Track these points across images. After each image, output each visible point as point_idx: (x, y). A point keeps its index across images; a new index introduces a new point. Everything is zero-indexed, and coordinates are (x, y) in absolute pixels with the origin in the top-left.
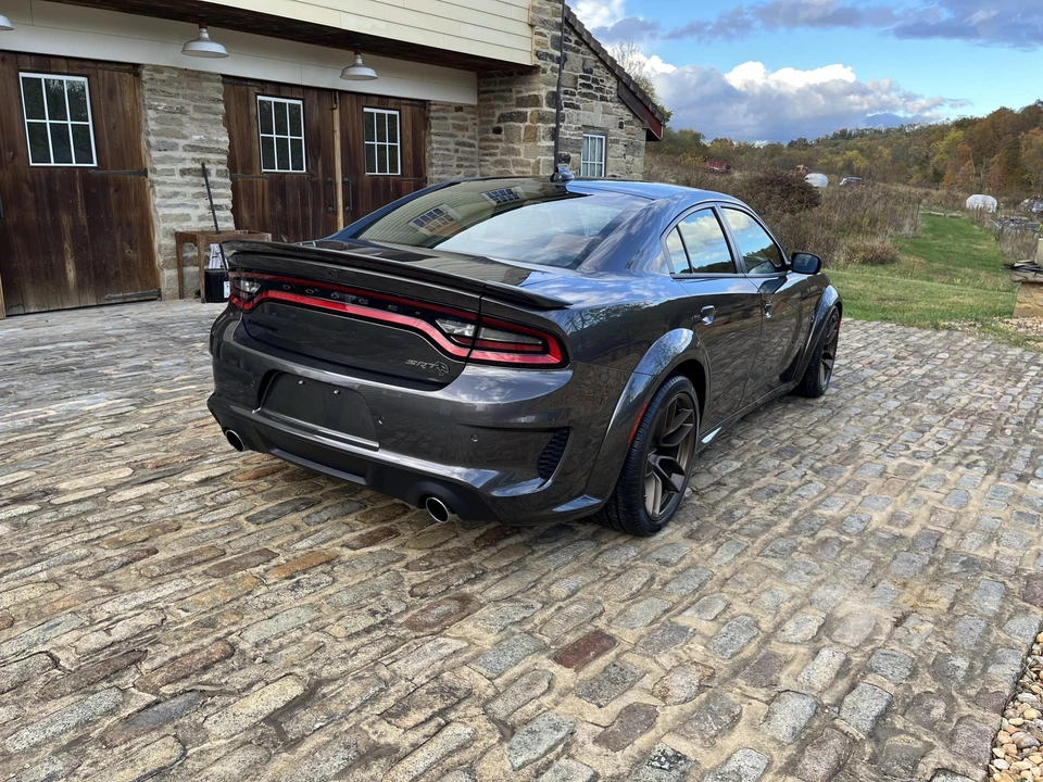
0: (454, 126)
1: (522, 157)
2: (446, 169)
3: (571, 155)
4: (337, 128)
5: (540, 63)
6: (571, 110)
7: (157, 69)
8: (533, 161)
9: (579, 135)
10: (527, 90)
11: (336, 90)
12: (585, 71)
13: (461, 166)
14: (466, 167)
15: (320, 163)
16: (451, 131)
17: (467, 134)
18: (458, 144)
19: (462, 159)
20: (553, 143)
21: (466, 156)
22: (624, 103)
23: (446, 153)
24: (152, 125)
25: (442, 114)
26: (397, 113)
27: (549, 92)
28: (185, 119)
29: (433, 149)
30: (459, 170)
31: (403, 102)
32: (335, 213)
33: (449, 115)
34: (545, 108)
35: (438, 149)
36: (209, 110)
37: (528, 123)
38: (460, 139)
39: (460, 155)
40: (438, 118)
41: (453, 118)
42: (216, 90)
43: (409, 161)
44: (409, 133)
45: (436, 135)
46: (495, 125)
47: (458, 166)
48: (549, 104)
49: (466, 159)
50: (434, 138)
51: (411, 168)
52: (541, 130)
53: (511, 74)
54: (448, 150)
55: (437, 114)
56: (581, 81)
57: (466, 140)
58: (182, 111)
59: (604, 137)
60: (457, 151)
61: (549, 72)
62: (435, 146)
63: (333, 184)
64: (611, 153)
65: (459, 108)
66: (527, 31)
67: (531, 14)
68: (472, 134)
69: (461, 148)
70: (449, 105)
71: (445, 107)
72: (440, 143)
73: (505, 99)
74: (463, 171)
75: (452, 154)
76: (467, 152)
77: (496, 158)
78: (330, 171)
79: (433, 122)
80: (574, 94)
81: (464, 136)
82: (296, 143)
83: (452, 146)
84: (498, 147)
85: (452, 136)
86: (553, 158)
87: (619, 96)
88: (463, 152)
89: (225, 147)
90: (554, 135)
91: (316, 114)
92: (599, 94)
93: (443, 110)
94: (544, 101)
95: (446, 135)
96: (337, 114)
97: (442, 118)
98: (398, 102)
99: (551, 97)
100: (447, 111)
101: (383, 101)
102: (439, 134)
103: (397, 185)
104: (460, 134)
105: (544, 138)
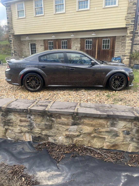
0: (121, 40)
4: (97, 43)
5: (127, 26)
7: (73, 39)
13: (122, 47)
15: (94, 48)
19: (123, 46)
21: (124, 45)
23: (119, 45)
24: (72, 45)
26: (110, 39)
28: (75, 44)
32: (96, 55)
35: (117, 44)
36: (78, 42)
38: (123, 42)
42: (79, 40)
44: (112, 42)
49: (124, 46)
51: (112, 48)
58: (75, 43)
60: (122, 44)
61: (130, 27)
63: (96, 51)
67: (125, 17)
74: (123, 48)
78: (95, 49)
81: (124, 41)
82: (91, 45)
89: (80, 47)
90: (132, 40)
91: (94, 41)
94: (129, 33)
95: (119, 42)
96: (97, 41)
97: (118, 39)
98: (110, 37)
99: (131, 32)
100: (120, 37)
101: (107, 37)
102: (117, 42)
103: (108, 51)
104: (123, 41)
105: (128, 40)
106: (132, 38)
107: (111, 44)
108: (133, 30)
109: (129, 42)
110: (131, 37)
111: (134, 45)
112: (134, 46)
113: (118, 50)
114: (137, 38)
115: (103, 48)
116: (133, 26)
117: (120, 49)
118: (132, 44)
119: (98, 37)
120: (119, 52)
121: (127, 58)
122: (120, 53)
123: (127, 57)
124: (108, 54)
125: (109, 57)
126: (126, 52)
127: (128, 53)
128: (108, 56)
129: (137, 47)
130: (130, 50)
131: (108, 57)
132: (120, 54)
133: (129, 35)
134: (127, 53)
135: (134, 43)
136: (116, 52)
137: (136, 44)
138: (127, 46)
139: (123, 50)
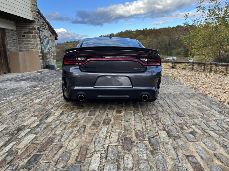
1: (32, 42)
2: (11, 46)
3: (43, 42)
5: (35, 20)
6: (41, 32)
8: (36, 43)
9: (43, 38)
10: (32, 26)
12: (42, 23)
14: (16, 45)
16: (11, 36)
17: (15, 37)
18: (13, 39)
20: (40, 39)
22: (50, 31)
23: (11, 42)
25: (8, 32)
27: (37, 27)
29: (7, 41)
30: (14, 46)
34: (37, 31)
35: (9, 40)
37: (33, 34)
40: (8, 33)
41: (11, 33)
43: (2, 44)
46: (23, 35)
47: (14, 45)
48: (38, 30)
50: (7, 38)
52: (37, 36)
53: (26, 22)
54: (11, 41)
55: (7, 32)
56: (42, 25)
57: (15, 38)
59: (47, 38)
61: (37, 22)
62: (8, 40)
64: (50, 42)
65: (12, 31)
66: (31, 12)
67: (32, 8)
68: (16, 37)
69: (14, 41)
70: (10, 29)
72: (9, 39)
73: (25, 29)
75: (12, 42)
76: (15, 42)
77: (24, 43)
79: (6, 34)
80: (41, 28)
83: (12, 40)
84: (24, 40)
85: (12, 37)
86: (40, 42)
87: (49, 29)
88: (15, 41)
92: (45, 28)
93: (9, 31)
121: (41, 59)
125: (2, 60)
126: (39, 51)
138: (38, 44)
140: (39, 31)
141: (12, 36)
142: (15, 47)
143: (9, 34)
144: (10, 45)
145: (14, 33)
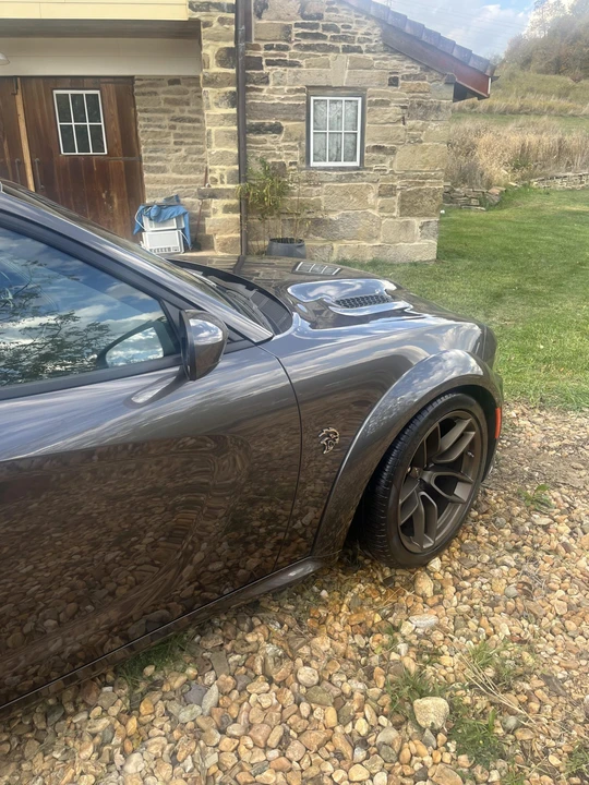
0: (167, 101)
2: (160, 147)
3: (284, 124)
4: (21, 112)
5: (197, 15)
6: (280, 69)
9: (298, 99)
11: (16, 77)
12: (304, 17)
13: (182, 143)
14: (188, 144)
15: (6, 145)
16: (163, 106)
17: (187, 108)
18: (173, 119)
19: (181, 136)
20: (234, 111)
21: (187, 132)
22: (396, 52)
23: (158, 130)
25: (151, 89)
26: (97, 92)
27: (221, 49)
30: (177, 147)
31: (102, 80)
33: (160, 90)
34: (215, 69)
35: (145, 126)
38: (177, 114)
39: (177, 131)
40: (143, 94)
41: (164, 93)
43: (117, 140)
44: (114, 111)
45: (141, 111)
47: (175, 143)
48: (222, 62)
49: (187, 136)
50: (140, 115)
51: (120, 147)
52: (210, 97)
54: (160, 127)
55: (143, 90)
56: (295, 30)
57: (186, 115)
59: (360, 99)
60: (173, 127)
61: (215, 24)
63: (22, 163)
64: (368, 119)
65: (175, 81)
68: (194, 108)
69: (179, 124)
70: (161, 78)
71: (155, 81)
72: (149, 120)
74: (184, 148)
75: (167, 130)
76: (189, 128)
78: (16, 151)
79: (138, 98)
80: (286, 48)
81: (182, 111)
83: (166, 122)
85: (164, 111)
86: (235, 128)
87: (384, 45)
88: (182, 128)
90: (236, 100)
92: (340, 45)
93: (151, 85)
94: (213, 61)
95: (156, 111)
96: (19, 98)
97: (150, 93)
98: (96, 81)
99: (224, 54)
100: (157, 86)
101: (77, 82)
102: (145, 111)
103: (103, 164)
104: (177, 109)
105: (217, 104)
106: (234, 89)
107: (115, 126)
108: (231, 44)
109: (226, 117)
110: (229, 85)
111: (251, 131)
112: (251, 136)
113: (159, 164)
114: (261, 90)
115: (69, 147)
116: (232, 16)
117: (173, 156)
118: (238, 125)
119: (21, 77)
120: (166, 175)
121: (227, 209)
122: (175, 176)
123: (226, 202)
124: (106, 186)
125: (115, 200)
126: (218, 172)
127: (225, 180)
128: (108, 195)
129: (268, 145)
130: (235, 159)
131: (110, 201)
132: (175, 181)
133: (218, 74)
134: (222, 176)
135: (249, 121)
136: (148, 172)
137: (259, 129)
138: (213, 137)
139: (188, 163)
140: (233, 71)
141: (168, 107)
142: (183, 153)
143: (154, 97)
144: (154, 143)
145: (185, 93)
